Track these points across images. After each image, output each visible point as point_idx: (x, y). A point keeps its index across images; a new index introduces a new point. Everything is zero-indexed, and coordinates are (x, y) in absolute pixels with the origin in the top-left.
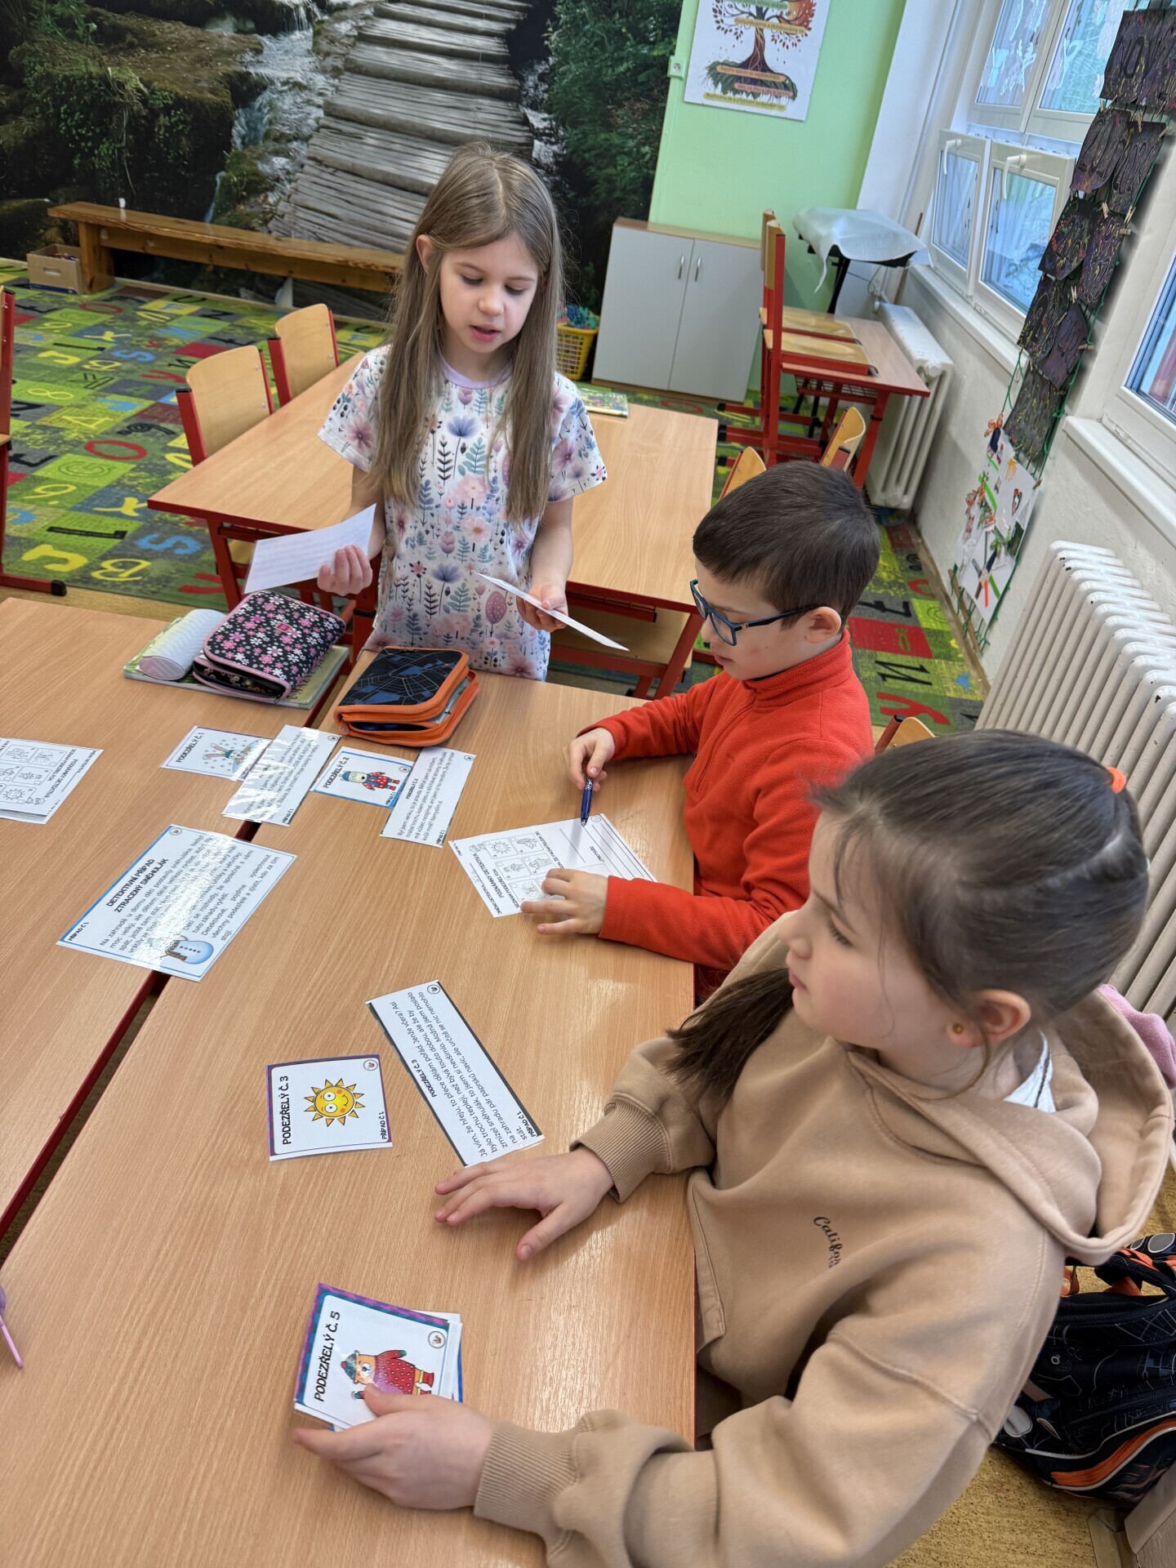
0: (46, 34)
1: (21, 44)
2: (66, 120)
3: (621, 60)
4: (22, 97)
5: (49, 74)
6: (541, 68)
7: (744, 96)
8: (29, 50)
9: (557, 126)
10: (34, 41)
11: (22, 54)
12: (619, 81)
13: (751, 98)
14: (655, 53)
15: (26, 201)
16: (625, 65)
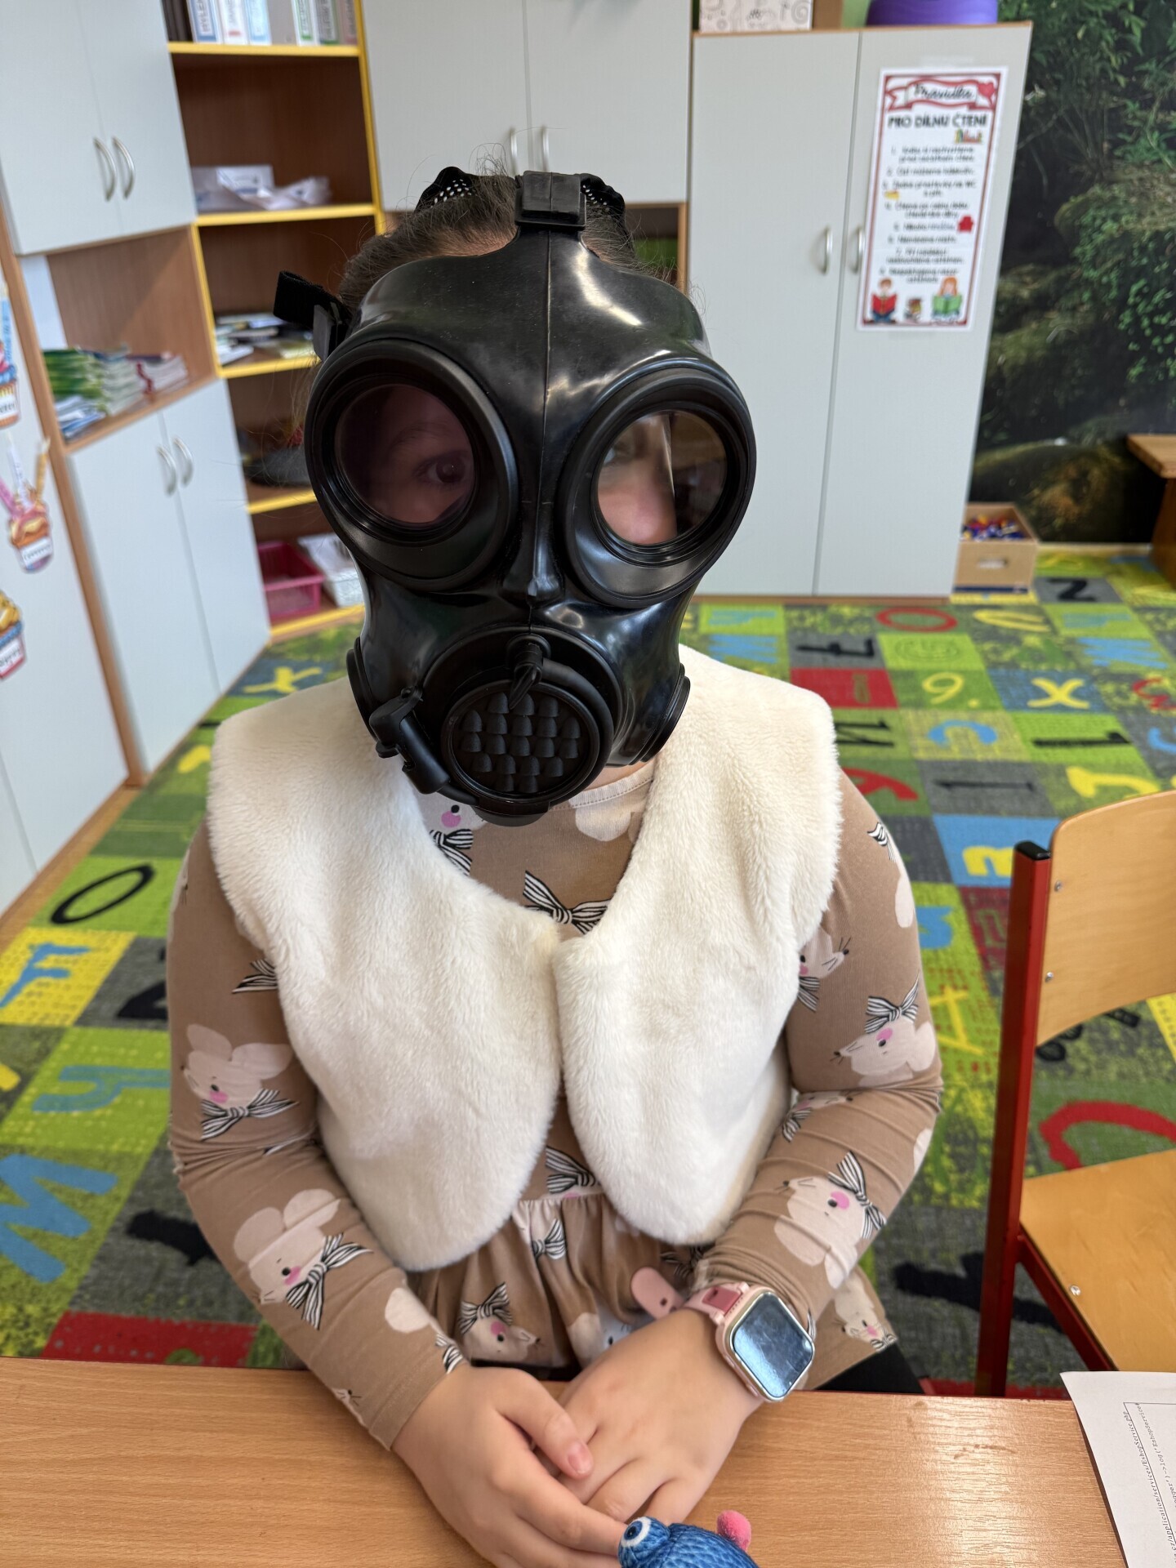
0: (1140, 166)
1: (1084, 190)
2: (1136, 305)
4: (1061, 281)
5: (1126, 235)
8: (1099, 198)
10: (1111, 182)
11: (1083, 208)
15: (1021, 449)
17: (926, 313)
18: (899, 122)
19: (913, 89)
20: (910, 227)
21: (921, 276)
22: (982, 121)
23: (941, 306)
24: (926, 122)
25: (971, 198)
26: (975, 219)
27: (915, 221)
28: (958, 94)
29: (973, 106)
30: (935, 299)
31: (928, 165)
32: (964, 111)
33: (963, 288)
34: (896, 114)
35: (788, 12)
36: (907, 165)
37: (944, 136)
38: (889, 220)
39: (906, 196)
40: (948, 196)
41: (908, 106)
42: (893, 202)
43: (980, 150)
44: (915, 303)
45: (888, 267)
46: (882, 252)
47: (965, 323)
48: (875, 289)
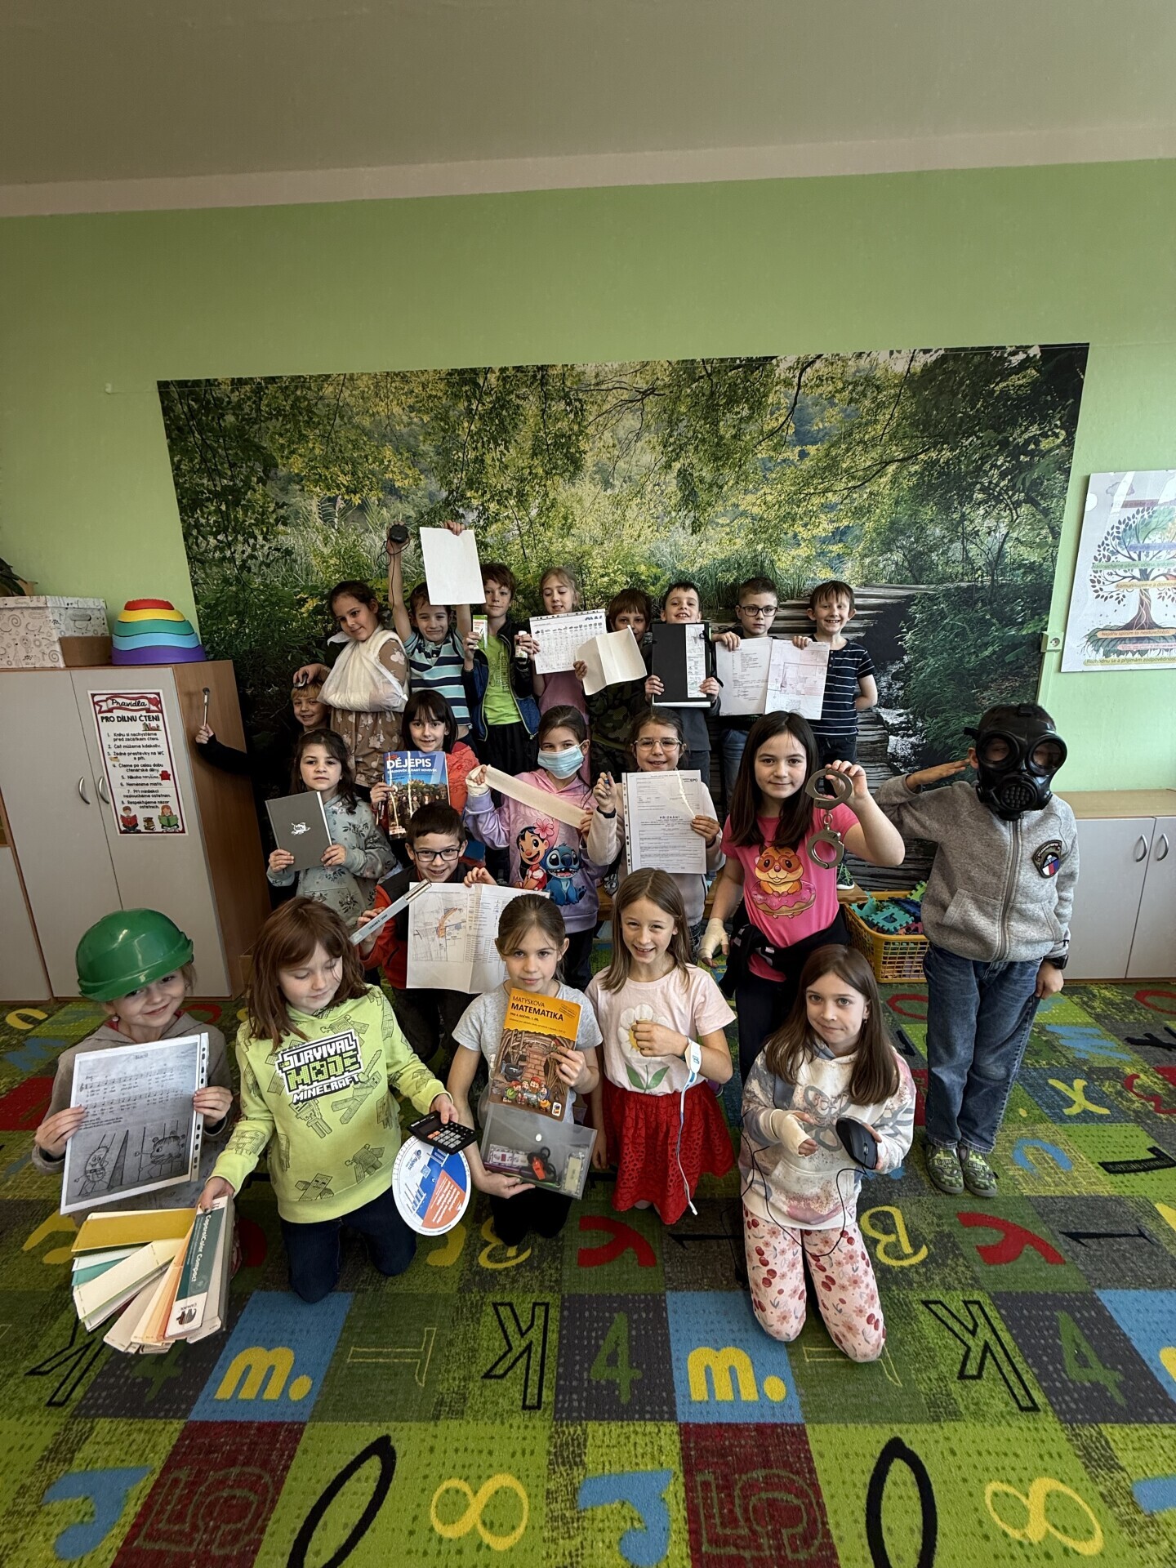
3: (986, 645)
6: (894, 669)
7: (1130, 655)
9: (915, 719)
12: (983, 666)
13: (1137, 656)
14: (1024, 633)
16: (990, 649)
17: (158, 827)
18: (107, 719)
19: (110, 702)
20: (131, 777)
21: (147, 805)
22: (157, 719)
23: (165, 823)
24: (123, 719)
25: (164, 760)
26: (170, 772)
27: (134, 774)
28: (138, 704)
29: (148, 711)
30: (159, 818)
31: (132, 743)
32: (144, 713)
33: (176, 812)
34: (105, 715)
35: (46, 657)
36: (118, 743)
37: (137, 727)
38: (117, 775)
39: (124, 760)
40: (150, 760)
41: (110, 711)
42: (117, 764)
43: (161, 735)
44: (149, 820)
45: (126, 800)
46: (120, 793)
47: (183, 831)
48: (121, 812)
